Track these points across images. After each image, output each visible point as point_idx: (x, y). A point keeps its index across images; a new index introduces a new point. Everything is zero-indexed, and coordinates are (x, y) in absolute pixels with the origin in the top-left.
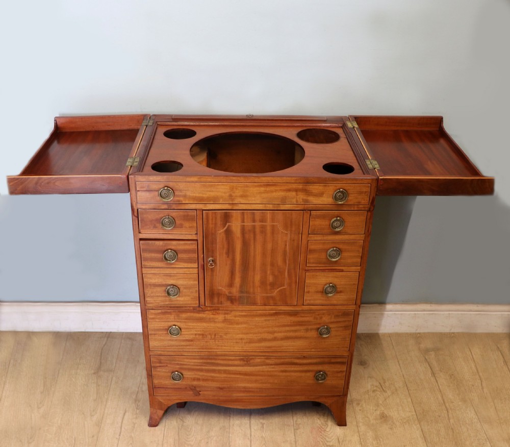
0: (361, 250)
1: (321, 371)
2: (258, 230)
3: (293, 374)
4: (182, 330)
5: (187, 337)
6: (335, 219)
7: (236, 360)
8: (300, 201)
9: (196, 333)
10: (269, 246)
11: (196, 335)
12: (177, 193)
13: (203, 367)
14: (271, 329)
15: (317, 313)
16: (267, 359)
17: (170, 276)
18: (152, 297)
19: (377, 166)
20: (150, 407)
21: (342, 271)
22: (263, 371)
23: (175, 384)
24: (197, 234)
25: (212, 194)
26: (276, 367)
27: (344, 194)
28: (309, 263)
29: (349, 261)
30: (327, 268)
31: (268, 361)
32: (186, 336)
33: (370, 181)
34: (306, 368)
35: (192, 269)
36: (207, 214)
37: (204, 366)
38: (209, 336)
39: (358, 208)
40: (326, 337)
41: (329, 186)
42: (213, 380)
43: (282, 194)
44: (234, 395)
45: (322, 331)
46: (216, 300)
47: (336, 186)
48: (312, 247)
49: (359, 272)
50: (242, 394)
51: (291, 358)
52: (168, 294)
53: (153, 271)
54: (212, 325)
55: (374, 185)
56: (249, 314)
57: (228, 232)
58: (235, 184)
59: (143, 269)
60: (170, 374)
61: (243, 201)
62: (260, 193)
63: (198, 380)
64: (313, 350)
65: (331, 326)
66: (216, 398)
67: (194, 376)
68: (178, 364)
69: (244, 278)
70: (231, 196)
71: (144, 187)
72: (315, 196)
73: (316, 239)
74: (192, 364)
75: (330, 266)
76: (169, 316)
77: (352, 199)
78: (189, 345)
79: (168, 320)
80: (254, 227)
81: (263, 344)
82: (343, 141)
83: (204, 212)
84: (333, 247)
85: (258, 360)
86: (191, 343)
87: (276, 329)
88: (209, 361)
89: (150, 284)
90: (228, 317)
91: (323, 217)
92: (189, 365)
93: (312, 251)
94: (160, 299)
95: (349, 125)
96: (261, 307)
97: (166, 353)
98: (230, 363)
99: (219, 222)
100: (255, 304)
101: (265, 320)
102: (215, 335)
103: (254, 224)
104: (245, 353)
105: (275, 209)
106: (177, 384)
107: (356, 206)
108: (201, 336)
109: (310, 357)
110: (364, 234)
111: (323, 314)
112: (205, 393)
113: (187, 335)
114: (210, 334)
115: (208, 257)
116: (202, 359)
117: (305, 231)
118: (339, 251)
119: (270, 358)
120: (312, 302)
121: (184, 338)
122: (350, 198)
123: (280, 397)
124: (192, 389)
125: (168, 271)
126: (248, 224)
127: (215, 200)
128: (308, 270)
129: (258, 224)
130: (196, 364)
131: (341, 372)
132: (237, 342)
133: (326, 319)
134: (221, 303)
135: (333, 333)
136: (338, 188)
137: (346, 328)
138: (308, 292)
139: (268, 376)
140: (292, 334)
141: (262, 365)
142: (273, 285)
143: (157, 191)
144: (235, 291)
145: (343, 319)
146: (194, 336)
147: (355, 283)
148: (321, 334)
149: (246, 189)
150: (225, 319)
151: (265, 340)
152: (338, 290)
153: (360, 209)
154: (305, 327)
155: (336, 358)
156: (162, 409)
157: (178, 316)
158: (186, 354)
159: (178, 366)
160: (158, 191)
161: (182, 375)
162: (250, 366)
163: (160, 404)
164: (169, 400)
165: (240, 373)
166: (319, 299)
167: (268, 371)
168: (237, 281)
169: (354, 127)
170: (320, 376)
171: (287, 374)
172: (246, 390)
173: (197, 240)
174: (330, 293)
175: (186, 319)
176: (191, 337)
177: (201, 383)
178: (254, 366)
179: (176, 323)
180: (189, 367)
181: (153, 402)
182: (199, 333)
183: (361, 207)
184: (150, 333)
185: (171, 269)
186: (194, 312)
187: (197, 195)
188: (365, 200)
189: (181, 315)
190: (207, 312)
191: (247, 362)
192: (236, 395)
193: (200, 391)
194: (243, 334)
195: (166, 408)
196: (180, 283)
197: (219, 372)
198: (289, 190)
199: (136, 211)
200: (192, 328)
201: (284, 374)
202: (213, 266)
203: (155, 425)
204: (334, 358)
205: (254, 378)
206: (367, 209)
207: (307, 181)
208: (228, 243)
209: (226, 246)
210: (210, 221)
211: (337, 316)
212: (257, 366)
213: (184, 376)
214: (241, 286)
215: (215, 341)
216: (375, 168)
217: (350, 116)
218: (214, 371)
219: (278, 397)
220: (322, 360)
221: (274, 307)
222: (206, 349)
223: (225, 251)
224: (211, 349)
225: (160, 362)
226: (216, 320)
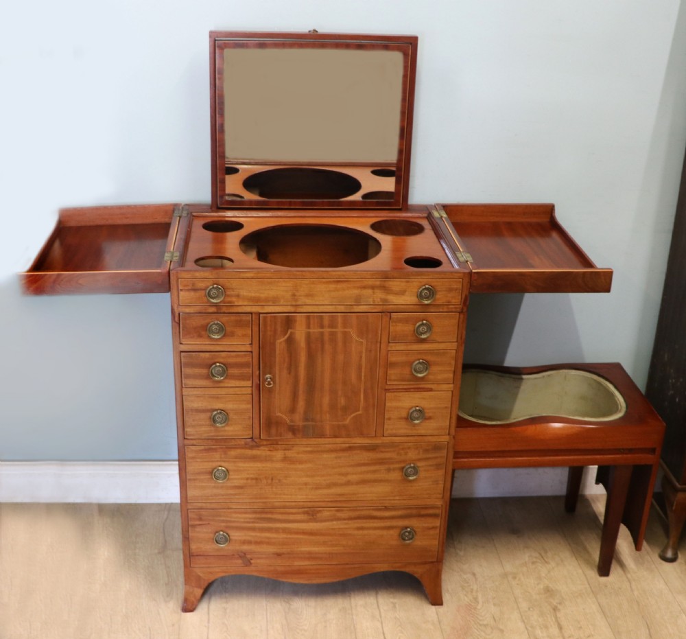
0: (453, 362)
1: (408, 527)
2: (326, 338)
3: (371, 532)
4: (231, 473)
5: (237, 483)
6: (420, 323)
7: (298, 513)
8: (378, 301)
9: (248, 476)
10: (341, 358)
11: (247, 479)
12: (228, 293)
13: (257, 525)
14: (343, 470)
15: (401, 447)
16: (337, 511)
17: (218, 398)
18: (193, 426)
19: (470, 259)
20: (185, 584)
21: (431, 390)
22: (332, 529)
23: (218, 550)
24: (252, 344)
25: (272, 293)
26: (350, 522)
27: (432, 292)
28: (390, 380)
29: (440, 377)
30: (412, 387)
31: (340, 515)
32: (235, 481)
33: (462, 275)
34: (388, 523)
35: (245, 387)
36: (265, 318)
37: (258, 523)
38: (265, 481)
39: (448, 308)
40: (414, 480)
41: (413, 282)
42: (268, 544)
43: (356, 292)
44: (296, 563)
45: (409, 471)
46: (273, 431)
47: (421, 282)
48: (393, 359)
49: (452, 391)
50: (307, 563)
51: (369, 510)
52: (214, 421)
53: (196, 392)
54: (269, 465)
55: (466, 280)
56: (316, 449)
57: (290, 341)
58: (298, 281)
59: (184, 390)
60: (212, 535)
61: (308, 301)
62: (330, 291)
63: (250, 543)
64: (397, 498)
65: (419, 464)
66: (272, 568)
67: (244, 538)
68: (223, 521)
69: (309, 402)
70: (294, 295)
71: (188, 286)
72: (396, 294)
73: (398, 348)
74: (242, 520)
75: (416, 384)
76: (215, 453)
77: (441, 297)
78: (239, 494)
79: (213, 460)
80: (322, 334)
81: (333, 490)
82: (429, 232)
83: (261, 315)
84: (419, 360)
85: (326, 514)
86: (240, 491)
87: (350, 470)
88: (263, 516)
89: (192, 410)
90: (289, 454)
91: (406, 321)
92: (238, 522)
93: (393, 365)
94: (203, 429)
95: (436, 214)
96: (330, 439)
97: (209, 506)
98: (291, 517)
99: (279, 329)
100: (322, 435)
101: (336, 458)
102: (272, 479)
103: (321, 330)
104: (310, 504)
105: (347, 311)
106: (222, 549)
107: (445, 307)
108: (254, 481)
109: (394, 508)
110: (457, 341)
111: (409, 448)
112: (258, 561)
113: (236, 479)
114: (266, 478)
115: (265, 374)
116: (255, 513)
117: (385, 339)
118: (427, 365)
119: (342, 510)
120: (394, 431)
121: (233, 485)
122: (438, 296)
123: (356, 566)
124: (241, 557)
125: (214, 392)
126: (315, 330)
127: (274, 301)
128: (389, 389)
129: (327, 330)
130: (248, 520)
131: (434, 528)
132: (300, 489)
133: (412, 455)
134: (281, 436)
135: (422, 474)
136: (423, 284)
137: (438, 466)
138: (389, 419)
139: (341, 535)
140: (370, 476)
141: (332, 520)
142: (345, 409)
143: (203, 290)
144: (298, 419)
145: (434, 455)
146: (245, 481)
147: (446, 406)
148: (407, 475)
149: (312, 286)
150: (285, 457)
151: (335, 485)
152: (427, 415)
153: (450, 310)
154: (387, 466)
155: (426, 508)
156: (199, 587)
157: (225, 453)
158: (234, 507)
159: (223, 524)
160: (205, 290)
161: (229, 536)
162: (317, 522)
163: (199, 578)
164: (211, 573)
165: (304, 533)
166: (402, 427)
167: (339, 529)
168: (301, 404)
169: (442, 217)
170: (406, 534)
171: (365, 532)
172: (311, 556)
173: (252, 352)
174: (417, 419)
175: (236, 457)
176: (242, 482)
177: (253, 548)
178: (322, 521)
179: (223, 464)
180: (238, 525)
181: (189, 577)
182: (252, 476)
183: (452, 308)
184: (188, 477)
185: (219, 389)
186: (246, 448)
187: (253, 295)
188: (456, 299)
189: (229, 453)
190: (262, 448)
191: (313, 515)
192: (298, 563)
193: (251, 559)
194: (307, 476)
195: (206, 585)
196: (229, 406)
197: (277, 530)
198: (364, 287)
199: (177, 315)
200: (243, 470)
201: (361, 532)
202: (270, 384)
203: (192, 610)
204: (423, 508)
205: (321, 539)
206: (458, 310)
207: (385, 276)
208: (290, 357)
209: (287, 359)
210: (269, 328)
211: (426, 451)
212: (325, 521)
213: (231, 537)
214: (305, 413)
215: (272, 488)
216: (467, 261)
217: (437, 204)
218: (269, 530)
219: (352, 566)
220: (409, 511)
221: (346, 440)
222: (260, 498)
223: (286, 365)
224: (266, 498)
225: (200, 519)
226: (275, 459)
